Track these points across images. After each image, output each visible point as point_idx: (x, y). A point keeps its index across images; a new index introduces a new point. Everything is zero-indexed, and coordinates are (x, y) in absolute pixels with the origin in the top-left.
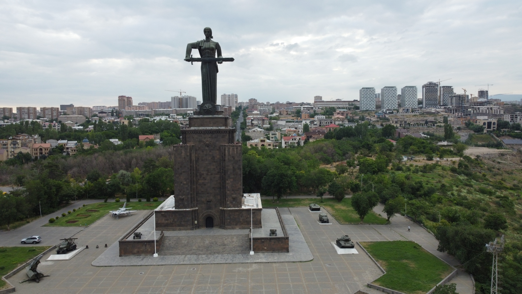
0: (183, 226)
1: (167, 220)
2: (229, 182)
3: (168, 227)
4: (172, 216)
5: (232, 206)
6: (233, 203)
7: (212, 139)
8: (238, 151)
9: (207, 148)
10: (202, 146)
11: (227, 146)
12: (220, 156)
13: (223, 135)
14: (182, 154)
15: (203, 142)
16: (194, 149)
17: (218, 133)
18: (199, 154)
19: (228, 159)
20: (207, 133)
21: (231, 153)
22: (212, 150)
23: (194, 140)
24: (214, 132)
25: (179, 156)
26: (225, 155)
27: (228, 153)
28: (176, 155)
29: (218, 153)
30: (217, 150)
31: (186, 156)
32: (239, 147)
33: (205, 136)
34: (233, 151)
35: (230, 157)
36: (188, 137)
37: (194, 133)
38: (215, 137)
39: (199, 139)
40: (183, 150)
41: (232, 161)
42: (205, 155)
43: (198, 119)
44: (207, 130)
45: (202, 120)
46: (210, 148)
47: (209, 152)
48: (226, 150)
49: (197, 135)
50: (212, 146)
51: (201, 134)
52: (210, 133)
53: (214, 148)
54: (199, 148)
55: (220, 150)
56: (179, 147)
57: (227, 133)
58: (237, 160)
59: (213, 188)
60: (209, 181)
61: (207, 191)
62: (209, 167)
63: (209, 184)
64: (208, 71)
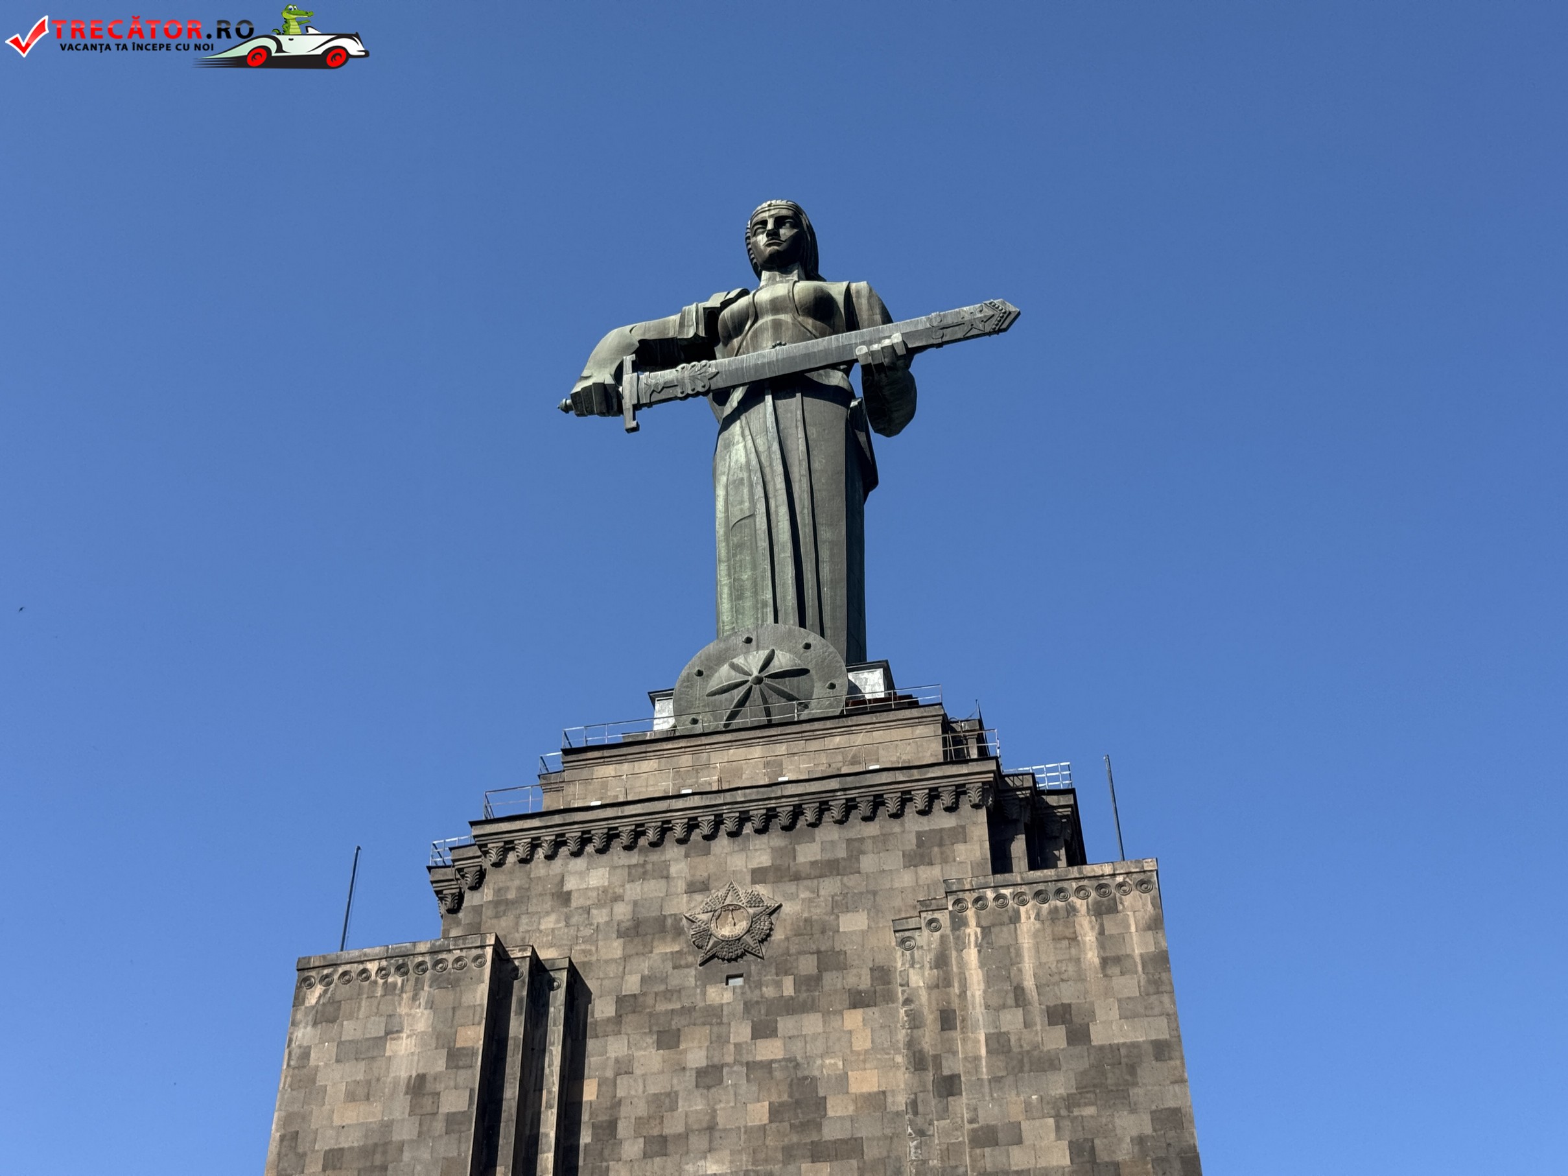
7: (791, 888)
8: (1122, 938)
9: (728, 997)
10: (664, 980)
11: (969, 897)
12: (897, 1066)
13: (919, 835)
14: (391, 1047)
15: (678, 932)
16: (558, 1000)
17: (866, 819)
18: (624, 1068)
19: (999, 1043)
20: (734, 835)
21: (1028, 966)
22: (792, 1007)
23: (567, 918)
24: (809, 816)
25: (357, 1071)
26: (947, 1020)
27: (989, 980)
28: (313, 1062)
29: (862, 1042)
30: (854, 1006)
31: (441, 1065)
32: (1135, 893)
33: (704, 867)
34: (1057, 939)
35: (1027, 1024)
36: (507, 902)
37: (576, 854)
38: (831, 868)
39: (635, 903)
40: (415, 998)
41: (1048, 1064)
42: (701, 1073)
43: (643, 756)
44: (728, 797)
45: (686, 760)
46: (759, 985)
47: (741, 1032)
48: (961, 946)
49: (614, 868)
50: (783, 969)
51: (655, 857)
52: (760, 831)
53: (811, 983)
54: (620, 1001)
55: (889, 997)
56: (373, 967)
57: (965, 807)
58: (1118, 1047)
64: (776, 447)
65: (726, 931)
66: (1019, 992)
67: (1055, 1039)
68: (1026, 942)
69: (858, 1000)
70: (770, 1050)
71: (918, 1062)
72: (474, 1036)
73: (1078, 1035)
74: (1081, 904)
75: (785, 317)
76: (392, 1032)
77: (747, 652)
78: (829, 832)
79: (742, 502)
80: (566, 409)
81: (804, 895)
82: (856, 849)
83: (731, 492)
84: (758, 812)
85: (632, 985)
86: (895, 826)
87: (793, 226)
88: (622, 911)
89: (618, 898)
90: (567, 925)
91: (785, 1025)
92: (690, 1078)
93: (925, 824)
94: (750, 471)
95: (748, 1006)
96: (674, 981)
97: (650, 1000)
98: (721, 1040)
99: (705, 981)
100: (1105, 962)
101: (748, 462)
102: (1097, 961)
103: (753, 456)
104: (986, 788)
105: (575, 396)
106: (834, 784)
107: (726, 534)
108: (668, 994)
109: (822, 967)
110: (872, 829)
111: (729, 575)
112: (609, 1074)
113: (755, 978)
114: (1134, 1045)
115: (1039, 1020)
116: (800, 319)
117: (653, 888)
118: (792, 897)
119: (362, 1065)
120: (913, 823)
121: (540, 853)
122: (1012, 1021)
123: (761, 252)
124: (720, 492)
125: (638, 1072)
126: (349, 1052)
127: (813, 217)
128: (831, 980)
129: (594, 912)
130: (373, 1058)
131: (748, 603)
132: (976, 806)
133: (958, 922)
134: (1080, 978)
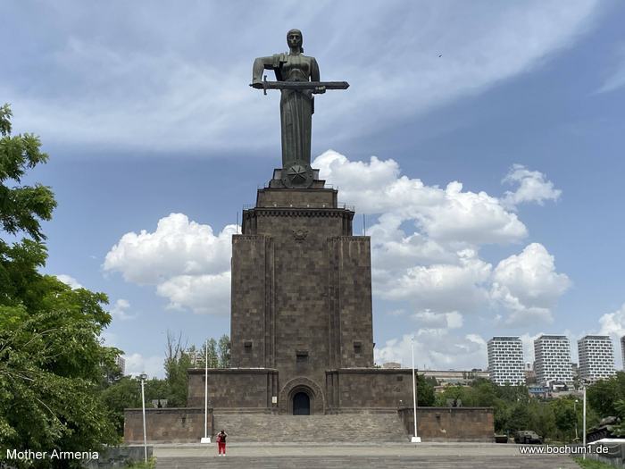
0: (247, 404)
2: (348, 312)
5: (353, 363)
6: (356, 357)
8: (364, 249)
9: (300, 246)
10: (289, 241)
11: (342, 239)
12: (327, 262)
13: (331, 221)
14: (250, 252)
15: (291, 233)
17: (323, 217)
19: (345, 264)
20: (300, 216)
21: (350, 252)
22: (308, 249)
23: (272, 228)
24: (313, 215)
25: (245, 256)
26: (337, 258)
27: (344, 253)
28: (237, 253)
29: (321, 256)
30: (320, 250)
31: (258, 257)
32: (367, 242)
33: (295, 222)
35: (349, 262)
36: (261, 223)
37: (273, 216)
38: (317, 225)
39: (284, 226)
40: (253, 244)
41: (352, 268)
42: (295, 258)
44: (300, 209)
46: (305, 245)
47: (302, 252)
48: (340, 247)
49: (280, 219)
50: (309, 242)
51: (287, 218)
52: (305, 216)
53: (313, 245)
54: (282, 244)
55: (326, 250)
56: (245, 237)
57: (339, 216)
58: (362, 267)
59: (312, 328)
60: (303, 313)
61: (298, 334)
62: (302, 284)
63: (302, 320)
64: (297, 108)
65: (299, 234)
66: (348, 256)
67: (353, 264)
68: (350, 248)
70: (306, 256)
72: (263, 253)
73: (356, 264)
74: (359, 242)
75: (299, 70)
78: (316, 218)
79: (289, 120)
81: (312, 229)
82: (320, 222)
83: (287, 117)
84: (304, 213)
85: (284, 241)
87: (299, 38)
88: (282, 228)
89: (281, 225)
91: (309, 252)
93: (332, 218)
94: (291, 112)
95: (303, 248)
96: (291, 242)
97: (287, 245)
98: (299, 253)
99: (296, 243)
101: (290, 109)
102: (360, 252)
106: (318, 210)
108: (290, 244)
109: (315, 243)
110: (323, 219)
111: (287, 138)
113: (304, 243)
115: (351, 261)
116: (302, 71)
117: (287, 224)
118: (310, 229)
120: (330, 218)
121: (267, 215)
122: (347, 261)
123: (291, 44)
126: (243, 252)
128: (316, 245)
129: (277, 227)
130: (247, 254)
132: (341, 217)
133: (340, 243)
134: (357, 255)
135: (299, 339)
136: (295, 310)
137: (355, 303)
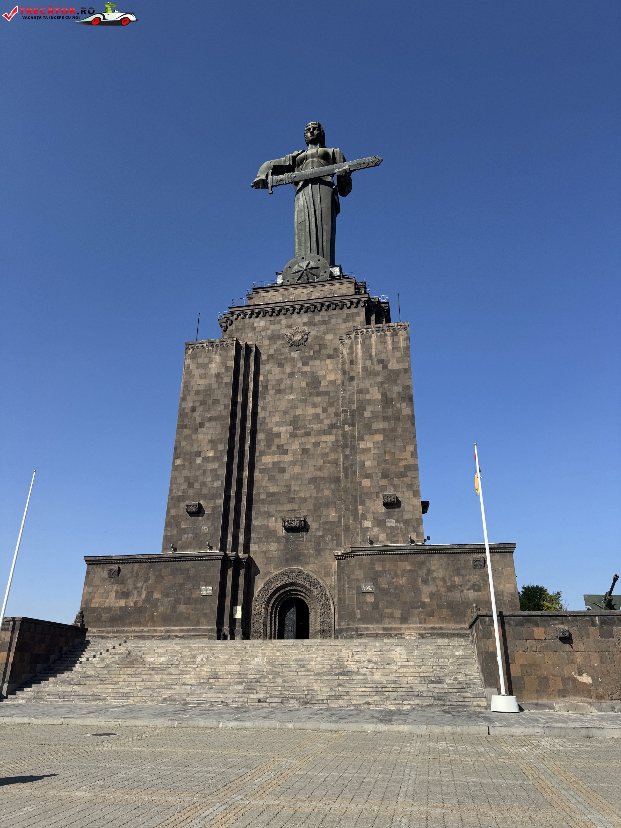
1: (126, 595)
2: (371, 445)
3: (124, 625)
4: (146, 580)
6: (388, 524)
7: (313, 327)
8: (398, 342)
9: (296, 355)
10: (280, 350)
11: (359, 331)
12: (339, 374)
13: (347, 314)
14: (210, 365)
15: (284, 338)
16: (253, 355)
17: (333, 310)
18: (270, 372)
19: (365, 369)
20: (298, 313)
21: (373, 349)
22: (313, 358)
23: (255, 334)
24: (318, 308)
25: (202, 371)
26: (352, 362)
27: (363, 353)
28: (191, 368)
29: (330, 367)
30: (329, 358)
31: (223, 370)
32: (403, 331)
33: (291, 321)
34: (381, 342)
35: (372, 364)
36: (239, 329)
37: (257, 317)
38: (323, 322)
39: (272, 330)
40: (216, 353)
41: (377, 374)
42: (289, 374)
43: (274, 291)
44: (297, 303)
45: (286, 292)
46: (304, 352)
47: (300, 364)
48: (356, 344)
49: (267, 321)
50: (311, 348)
51: (277, 318)
52: (305, 312)
53: (318, 352)
54: (269, 356)
55: (338, 356)
56: (205, 345)
57: (360, 307)
58: (395, 370)
59: (313, 480)
60: (299, 457)
61: (289, 492)
62: (299, 412)
63: (297, 469)
64: (312, 200)
65: (296, 338)
66: (371, 356)
67: (379, 368)
68: (373, 343)
69: (330, 357)
70: (307, 369)
71: (344, 373)
72: (231, 363)
73: (385, 367)
74: (388, 333)
75: (315, 159)
76: (210, 361)
77: (302, 262)
78: (323, 313)
79: (302, 217)
80: (252, 186)
81: (316, 329)
82: (330, 317)
83: (299, 214)
84: (305, 307)
85: (272, 351)
86: (341, 312)
87: (318, 130)
88: (269, 332)
89: (268, 329)
90: (255, 336)
91: (311, 363)
92: (286, 375)
93: (349, 311)
94: (304, 207)
95: (301, 358)
96: (282, 351)
97: (276, 356)
98: (294, 366)
99: (290, 351)
100: (393, 348)
101: (304, 204)
102: (391, 348)
103: (305, 203)
104: (365, 302)
105: (255, 183)
106: (325, 300)
107: (297, 226)
108: (281, 354)
109: (321, 348)
110: (335, 312)
111: (298, 238)
112: (266, 374)
113: (303, 351)
114: (399, 369)
115: (375, 363)
116: (319, 160)
117: (277, 327)
118: (313, 330)
119: (203, 370)
120: (346, 311)
121: (247, 316)
122: (368, 363)
123: (308, 138)
124: (296, 213)
125: (273, 373)
126: (199, 366)
127: (324, 127)
128: (323, 351)
129: (262, 332)
130: (206, 368)
131: (303, 247)
132: (362, 307)
133: (356, 338)
134: (387, 352)
135: (291, 501)
136: (286, 452)
137: (384, 430)
